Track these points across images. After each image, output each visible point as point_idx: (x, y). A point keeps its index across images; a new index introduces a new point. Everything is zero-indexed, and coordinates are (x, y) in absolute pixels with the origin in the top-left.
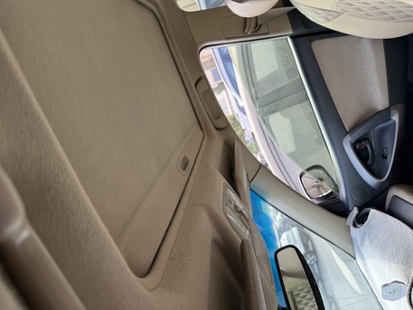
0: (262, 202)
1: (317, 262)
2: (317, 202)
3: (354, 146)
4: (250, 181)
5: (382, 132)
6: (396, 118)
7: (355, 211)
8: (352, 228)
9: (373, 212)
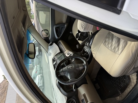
0: (30, 34)
1: (41, 58)
2: (43, 38)
3: (56, 28)
4: (28, 27)
5: (62, 28)
6: (66, 26)
7: (51, 43)
8: (49, 46)
9: (54, 44)
